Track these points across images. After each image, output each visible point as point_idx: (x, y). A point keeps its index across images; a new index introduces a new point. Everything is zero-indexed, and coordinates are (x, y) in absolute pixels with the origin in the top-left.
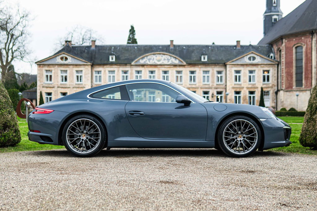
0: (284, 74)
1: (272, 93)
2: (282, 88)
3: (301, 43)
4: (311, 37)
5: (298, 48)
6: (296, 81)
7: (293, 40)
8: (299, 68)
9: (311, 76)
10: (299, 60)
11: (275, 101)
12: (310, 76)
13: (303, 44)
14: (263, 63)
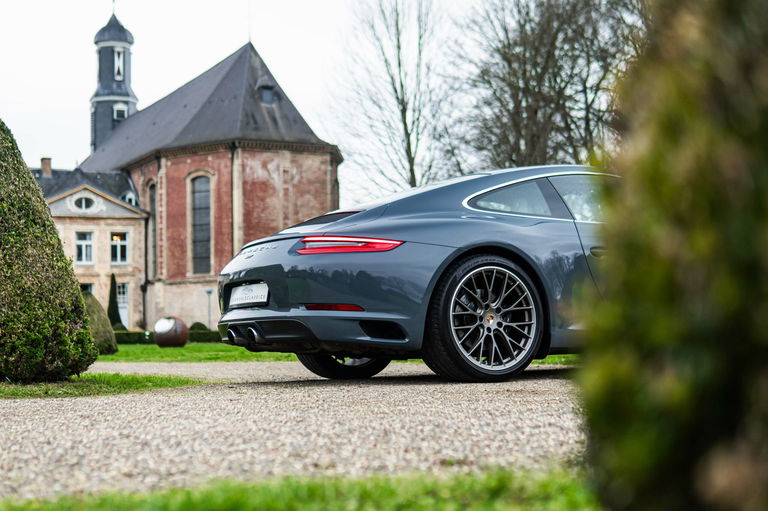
0: (165, 243)
1: (135, 289)
2: (159, 276)
3: (206, 169)
4: (230, 156)
5: (197, 182)
6: (195, 258)
7: (185, 162)
8: (200, 227)
9: (230, 249)
10: (200, 210)
11: (141, 308)
12: (227, 248)
13: (212, 172)
14: (112, 214)
